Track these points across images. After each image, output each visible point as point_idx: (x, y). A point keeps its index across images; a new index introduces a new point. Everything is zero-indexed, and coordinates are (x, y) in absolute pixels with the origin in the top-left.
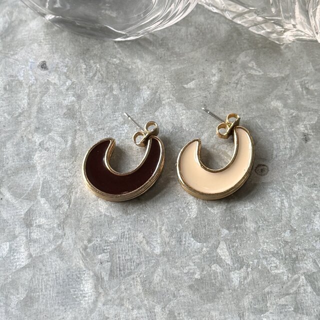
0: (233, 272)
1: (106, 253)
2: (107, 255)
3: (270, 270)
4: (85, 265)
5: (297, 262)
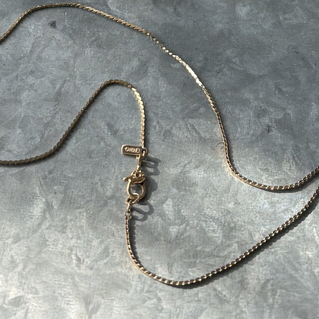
0: (172, 227)
1: (62, 186)
2: (62, 188)
3: (207, 233)
4: (40, 192)
5: (234, 231)
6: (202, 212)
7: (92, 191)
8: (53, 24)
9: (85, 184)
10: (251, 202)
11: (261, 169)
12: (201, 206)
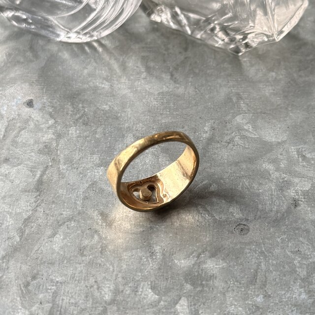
1: (49, 293)
6: (225, 311)
7: (86, 297)
8: (30, 103)
9: (78, 288)
10: (283, 292)
11: (291, 252)
12: (223, 304)
